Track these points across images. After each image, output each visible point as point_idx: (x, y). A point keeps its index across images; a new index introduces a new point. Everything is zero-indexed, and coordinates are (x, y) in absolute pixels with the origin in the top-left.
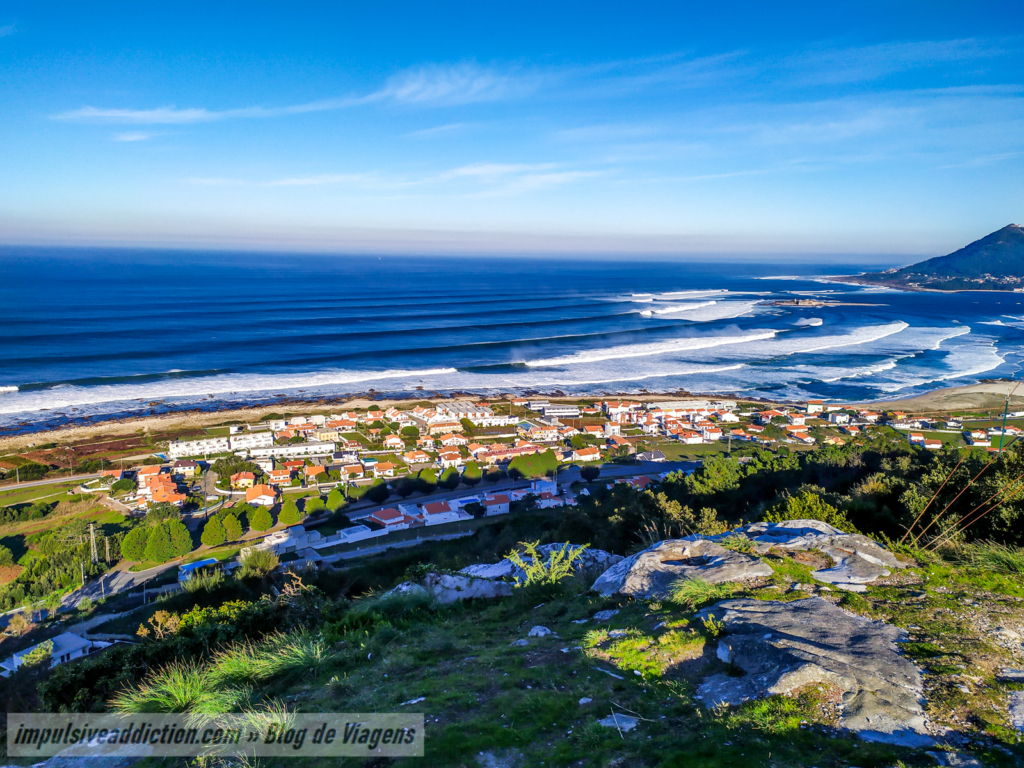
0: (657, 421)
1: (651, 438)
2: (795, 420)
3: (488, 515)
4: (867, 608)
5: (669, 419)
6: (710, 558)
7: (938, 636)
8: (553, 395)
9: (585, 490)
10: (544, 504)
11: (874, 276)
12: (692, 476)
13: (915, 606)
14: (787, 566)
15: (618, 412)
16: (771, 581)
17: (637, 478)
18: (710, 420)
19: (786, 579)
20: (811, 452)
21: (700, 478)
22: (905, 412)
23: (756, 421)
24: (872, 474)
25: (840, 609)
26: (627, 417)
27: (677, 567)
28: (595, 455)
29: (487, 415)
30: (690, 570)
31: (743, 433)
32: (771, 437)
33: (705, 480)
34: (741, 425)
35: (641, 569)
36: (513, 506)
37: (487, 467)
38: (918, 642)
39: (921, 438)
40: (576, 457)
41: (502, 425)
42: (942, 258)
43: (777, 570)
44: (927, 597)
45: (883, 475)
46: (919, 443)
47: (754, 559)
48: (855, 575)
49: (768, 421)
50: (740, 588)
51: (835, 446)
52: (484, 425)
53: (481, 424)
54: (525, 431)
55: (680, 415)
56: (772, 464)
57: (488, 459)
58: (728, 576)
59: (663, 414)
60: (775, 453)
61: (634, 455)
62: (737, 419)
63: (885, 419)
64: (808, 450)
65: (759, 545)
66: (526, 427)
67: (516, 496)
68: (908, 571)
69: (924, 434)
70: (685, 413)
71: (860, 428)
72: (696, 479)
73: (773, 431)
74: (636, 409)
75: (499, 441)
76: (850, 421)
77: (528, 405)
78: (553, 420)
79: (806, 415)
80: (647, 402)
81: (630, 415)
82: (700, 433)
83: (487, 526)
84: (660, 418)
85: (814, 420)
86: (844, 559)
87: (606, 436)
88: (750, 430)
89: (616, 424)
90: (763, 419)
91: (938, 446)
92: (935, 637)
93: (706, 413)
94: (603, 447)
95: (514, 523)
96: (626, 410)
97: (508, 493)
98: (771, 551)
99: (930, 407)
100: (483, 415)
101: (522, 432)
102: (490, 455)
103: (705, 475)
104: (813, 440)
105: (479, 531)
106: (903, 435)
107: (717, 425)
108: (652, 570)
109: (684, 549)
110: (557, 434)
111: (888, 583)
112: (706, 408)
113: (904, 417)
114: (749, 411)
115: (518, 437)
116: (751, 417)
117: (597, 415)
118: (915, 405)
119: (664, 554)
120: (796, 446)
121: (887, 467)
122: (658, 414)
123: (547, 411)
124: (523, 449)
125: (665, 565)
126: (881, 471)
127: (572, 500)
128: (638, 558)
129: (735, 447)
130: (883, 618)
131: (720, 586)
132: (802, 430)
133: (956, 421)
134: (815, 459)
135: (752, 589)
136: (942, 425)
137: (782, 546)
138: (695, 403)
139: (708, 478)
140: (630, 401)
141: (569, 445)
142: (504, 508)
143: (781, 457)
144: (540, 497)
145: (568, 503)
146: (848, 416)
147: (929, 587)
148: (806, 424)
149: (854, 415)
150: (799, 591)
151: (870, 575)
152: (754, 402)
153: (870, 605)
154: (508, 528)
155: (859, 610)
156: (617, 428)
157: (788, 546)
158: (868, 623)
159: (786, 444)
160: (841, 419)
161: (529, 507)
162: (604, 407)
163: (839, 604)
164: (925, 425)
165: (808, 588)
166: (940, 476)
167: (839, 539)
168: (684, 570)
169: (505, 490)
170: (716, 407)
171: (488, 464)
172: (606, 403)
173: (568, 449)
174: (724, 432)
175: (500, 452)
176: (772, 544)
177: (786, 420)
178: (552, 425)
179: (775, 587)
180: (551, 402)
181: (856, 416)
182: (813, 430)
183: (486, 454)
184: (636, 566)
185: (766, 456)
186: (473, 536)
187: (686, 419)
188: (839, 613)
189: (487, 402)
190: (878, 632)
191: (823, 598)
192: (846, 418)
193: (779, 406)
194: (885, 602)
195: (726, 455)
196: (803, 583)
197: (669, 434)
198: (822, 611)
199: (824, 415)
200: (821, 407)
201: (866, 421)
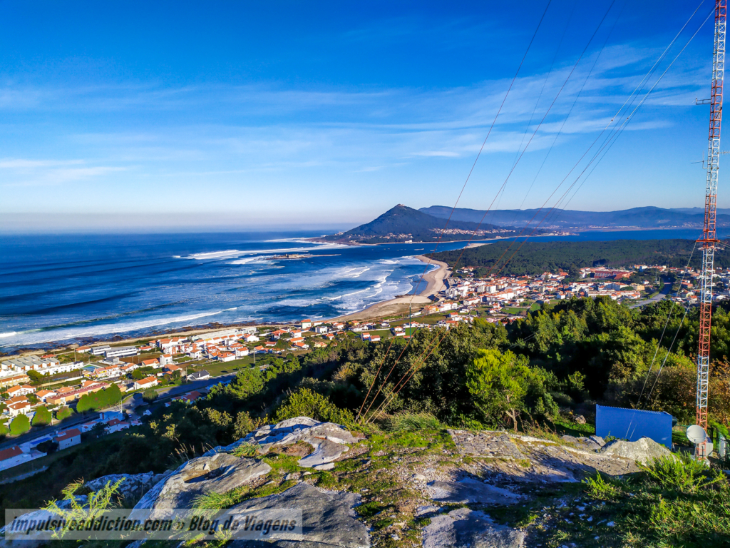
0: (201, 348)
1: (197, 362)
2: (295, 334)
3: (60, 449)
4: (334, 483)
5: (209, 346)
6: (225, 467)
7: (379, 493)
8: (113, 340)
9: (147, 411)
10: (112, 430)
11: (330, 238)
12: (229, 386)
13: (365, 472)
14: (281, 461)
15: (169, 346)
16: (270, 477)
17: (189, 394)
18: (239, 342)
19: (280, 473)
20: (307, 355)
21: (235, 386)
22: (358, 320)
23: (271, 339)
24: (344, 364)
25: (317, 488)
26: (177, 349)
27: (198, 484)
28: (153, 382)
29: (53, 364)
30: (207, 483)
31: (263, 348)
32: (281, 349)
33: (239, 387)
34: (261, 343)
35: (168, 493)
36: (84, 437)
37: (56, 409)
38: (367, 502)
39: (369, 336)
40: (137, 386)
41: (68, 370)
42: (367, 225)
43: (273, 466)
44: (371, 463)
45: (349, 363)
46: (368, 339)
47: (258, 461)
48: (326, 456)
49: (279, 338)
50: (246, 491)
51: (321, 348)
52: (51, 373)
53: (48, 373)
54: (90, 373)
55: (218, 341)
56: (283, 367)
57: (57, 401)
58: (238, 482)
59: (205, 343)
60: (285, 358)
61: (185, 377)
62: (257, 339)
63: (348, 326)
64: (305, 353)
65: (262, 447)
66: (91, 369)
67: (86, 427)
68: (359, 444)
69: (370, 333)
70: (221, 340)
71: (334, 334)
72: (233, 387)
73: (283, 343)
74: (183, 342)
75: (66, 384)
76: (328, 330)
77: (92, 351)
78: (114, 360)
79: (302, 330)
80: (192, 336)
81: (179, 347)
82: (233, 353)
83: (59, 460)
84: (202, 346)
85: (306, 333)
86: (320, 444)
87: (161, 366)
88: (267, 345)
89: (168, 355)
90: (275, 337)
91: (379, 339)
92: (377, 495)
93: (236, 338)
94: (160, 375)
95: (87, 450)
96: (176, 343)
97: (78, 427)
98: (270, 450)
99: (371, 315)
100: (49, 365)
101: (87, 374)
102: (59, 397)
103: (239, 383)
104: (308, 346)
105: (52, 466)
106: (359, 335)
107: (244, 345)
108: (177, 491)
109: (205, 465)
110: (119, 371)
111: (348, 456)
112: (235, 334)
113: (358, 323)
114: (265, 333)
115: (84, 378)
116: (267, 336)
117: (153, 350)
118: (363, 315)
119: (188, 473)
120: (298, 352)
121: (352, 358)
122: (201, 343)
123: (108, 354)
124: (89, 388)
125: (188, 485)
126: (348, 361)
127: (137, 422)
128: (165, 483)
129: (259, 358)
130: (345, 487)
131: (230, 494)
132: (300, 341)
133: (386, 323)
134: (310, 360)
135: (255, 489)
136: (379, 326)
137: (278, 443)
138: (227, 331)
139: (241, 385)
140: (178, 336)
141: (130, 378)
142: (77, 440)
143: (289, 361)
144: (108, 424)
145: (133, 424)
146: (326, 327)
147: (373, 454)
148: (302, 336)
149: (330, 326)
150: (289, 480)
151: (336, 453)
152: (268, 326)
153: (336, 479)
154: (80, 457)
155: (329, 485)
156: (170, 359)
157: (282, 443)
158: (336, 495)
159: (291, 351)
160: (323, 330)
161: (99, 435)
162: (158, 344)
163: (316, 484)
164: (370, 327)
165: (296, 475)
166: (380, 361)
167: (316, 430)
168: (203, 485)
169: (76, 424)
170: (243, 332)
171: (57, 405)
172: (159, 340)
173: (129, 381)
174: (250, 350)
175: (68, 394)
176: (271, 443)
177: (289, 335)
178: (114, 364)
179: (273, 482)
180: (111, 346)
181: (331, 327)
182: (308, 340)
183: (54, 398)
184: (164, 491)
185: (279, 362)
186: (48, 470)
187: (222, 344)
188: (316, 492)
189: (53, 353)
190: (342, 502)
191: (306, 482)
192: (325, 329)
193: (284, 326)
194: (346, 474)
195: (253, 365)
196: (292, 473)
197: (210, 357)
198: (304, 494)
199: (313, 329)
200: (310, 324)
201: (337, 329)
